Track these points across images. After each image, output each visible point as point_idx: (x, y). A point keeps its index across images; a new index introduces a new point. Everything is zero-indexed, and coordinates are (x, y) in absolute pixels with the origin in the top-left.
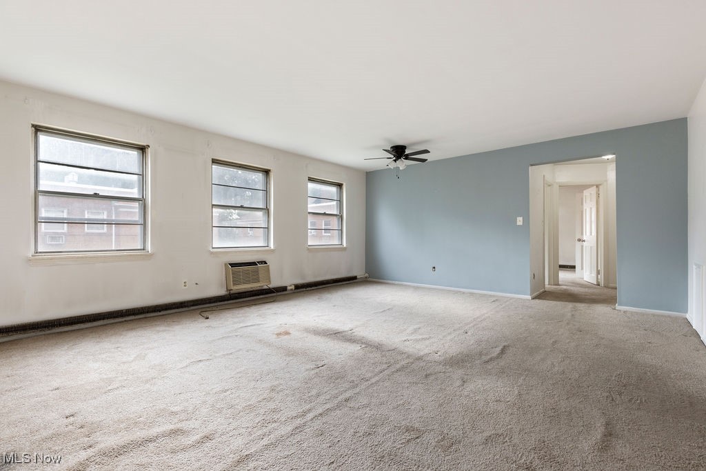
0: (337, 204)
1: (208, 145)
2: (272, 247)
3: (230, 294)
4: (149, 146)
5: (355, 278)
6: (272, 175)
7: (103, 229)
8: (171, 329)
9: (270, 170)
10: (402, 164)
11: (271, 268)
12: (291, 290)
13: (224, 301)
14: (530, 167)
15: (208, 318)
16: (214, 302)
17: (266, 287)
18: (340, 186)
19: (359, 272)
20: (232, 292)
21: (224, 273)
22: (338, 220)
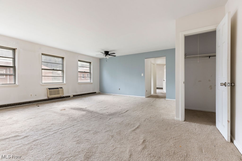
0: (89, 69)
1: (40, 49)
2: (65, 83)
3: (49, 99)
4: (17, 49)
5: (95, 93)
6: (65, 59)
7: (4, 76)
8: (24, 110)
9: (64, 58)
10: (108, 57)
11: (64, 89)
12: (72, 97)
13: (47, 101)
14: (145, 59)
15: (39, 106)
16: (42, 101)
17: (62, 96)
18: (90, 63)
19: (97, 91)
20: (49, 98)
21: (46, 91)
22: (90, 74)
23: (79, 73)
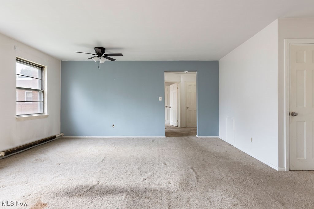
0: (40, 82)
5: (55, 137)
10: (103, 60)
12: (2, 156)
18: (42, 68)
23: (18, 91)
